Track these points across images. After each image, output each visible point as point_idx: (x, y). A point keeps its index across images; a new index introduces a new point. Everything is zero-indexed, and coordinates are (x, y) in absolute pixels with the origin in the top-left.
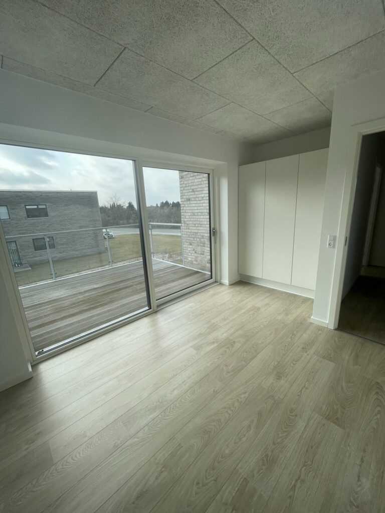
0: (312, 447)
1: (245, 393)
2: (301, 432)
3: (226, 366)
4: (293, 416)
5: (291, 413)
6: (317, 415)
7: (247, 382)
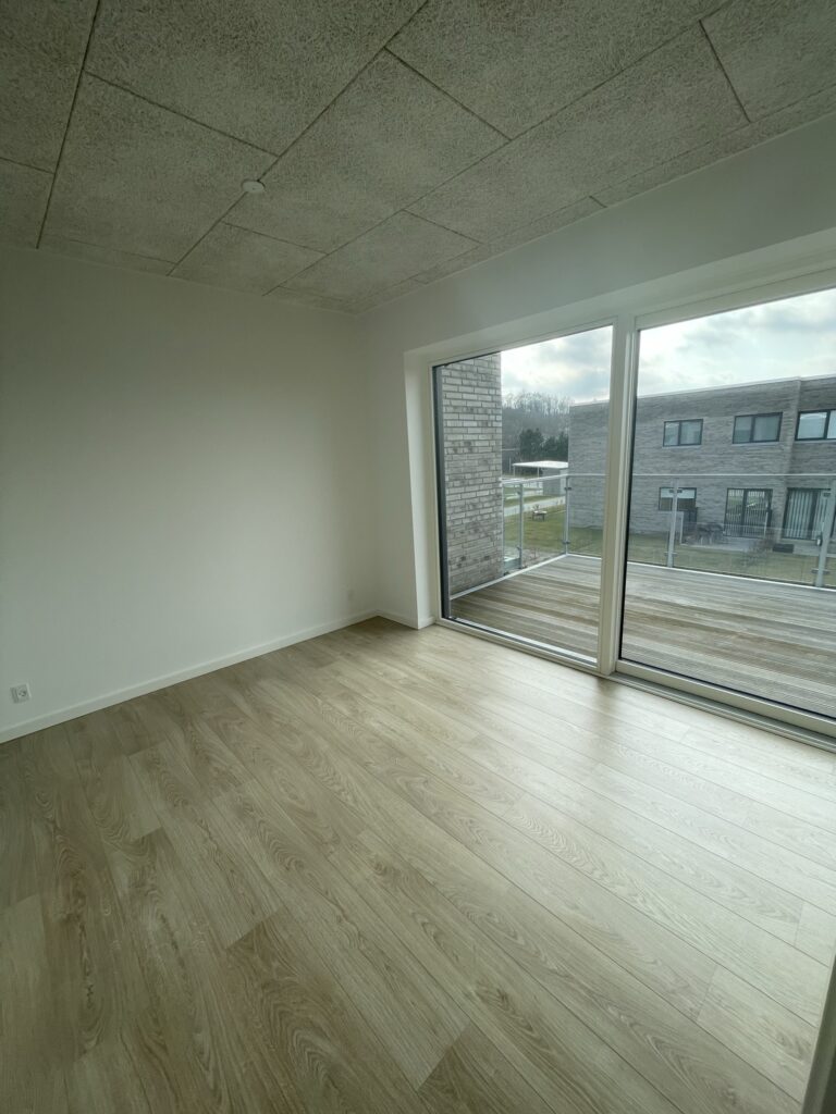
0: (232, 871)
1: (355, 801)
2: (259, 864)
3: (427, 782)
4: (289, 864)
5: (296, 862)
6: (275, 910)
7: (378, 808)
